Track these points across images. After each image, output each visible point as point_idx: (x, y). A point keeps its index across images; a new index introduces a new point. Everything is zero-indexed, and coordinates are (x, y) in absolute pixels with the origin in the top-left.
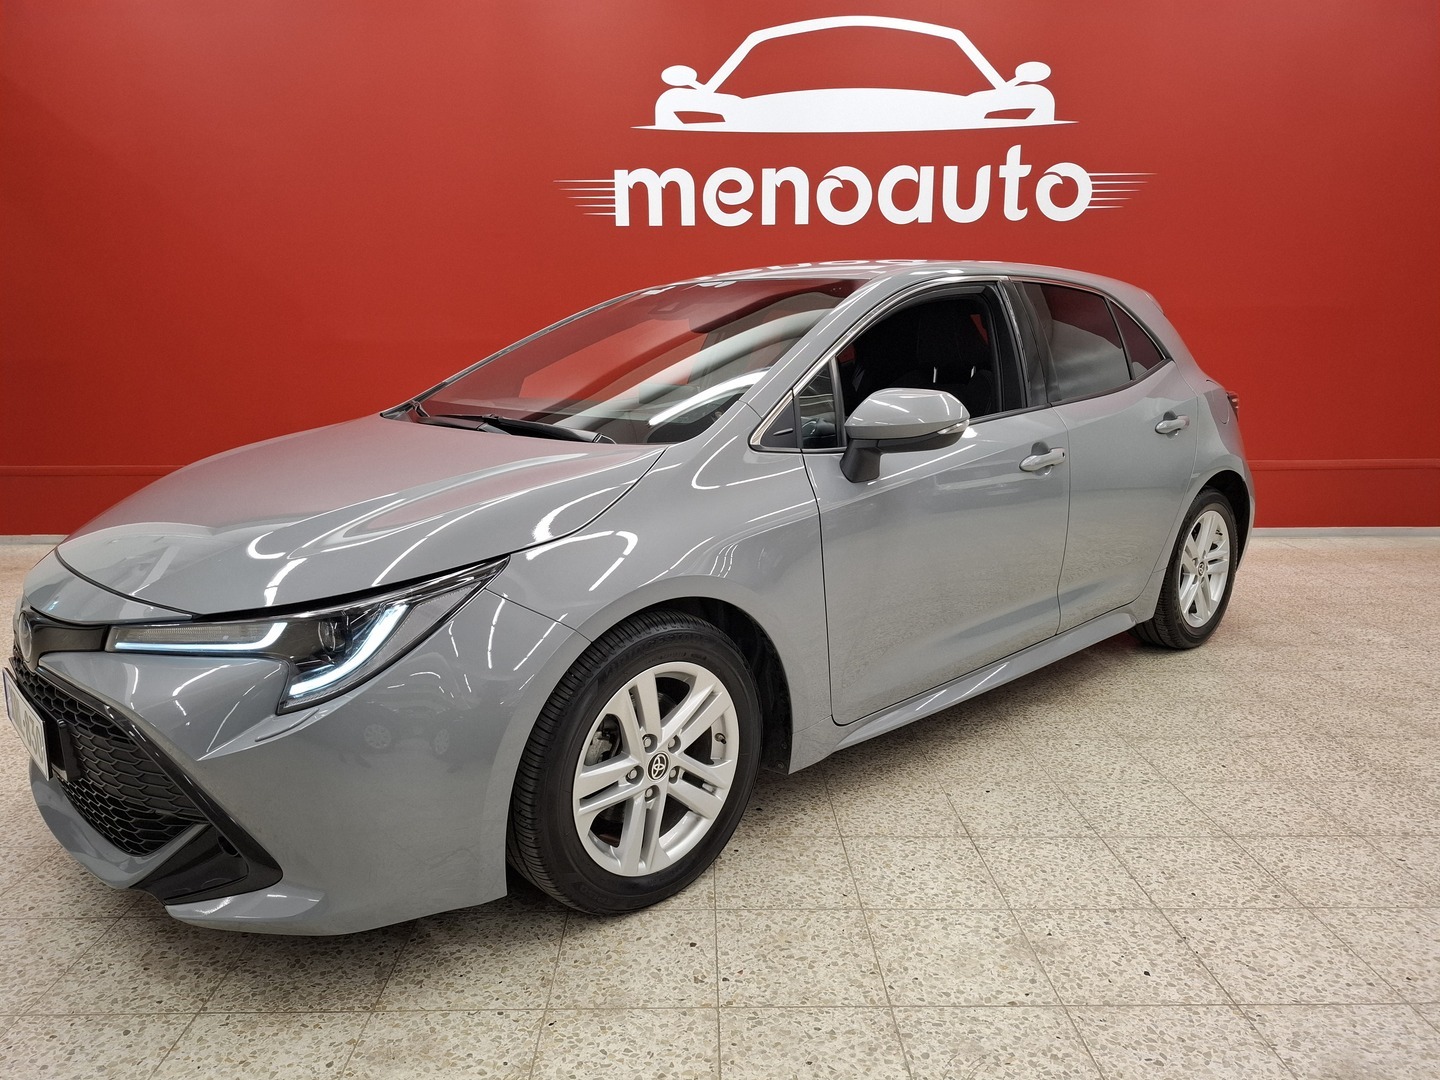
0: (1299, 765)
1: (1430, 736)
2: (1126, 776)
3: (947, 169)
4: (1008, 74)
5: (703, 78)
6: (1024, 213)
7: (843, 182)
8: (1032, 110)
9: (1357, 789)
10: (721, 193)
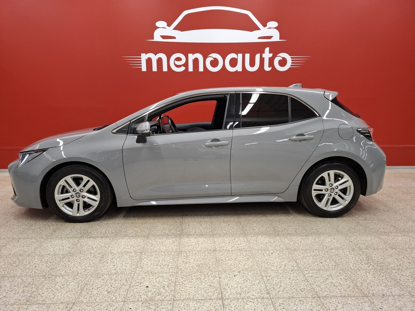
0: (348, 262)
1: (394, 248)
2: (286, 268)
3: (246, 55)
4: (265, 25)
5: (169, 25)
6: (270, 68)
7: (214, 58)
8: (272, 37)
9: (367, 273)
10: (175, 61)
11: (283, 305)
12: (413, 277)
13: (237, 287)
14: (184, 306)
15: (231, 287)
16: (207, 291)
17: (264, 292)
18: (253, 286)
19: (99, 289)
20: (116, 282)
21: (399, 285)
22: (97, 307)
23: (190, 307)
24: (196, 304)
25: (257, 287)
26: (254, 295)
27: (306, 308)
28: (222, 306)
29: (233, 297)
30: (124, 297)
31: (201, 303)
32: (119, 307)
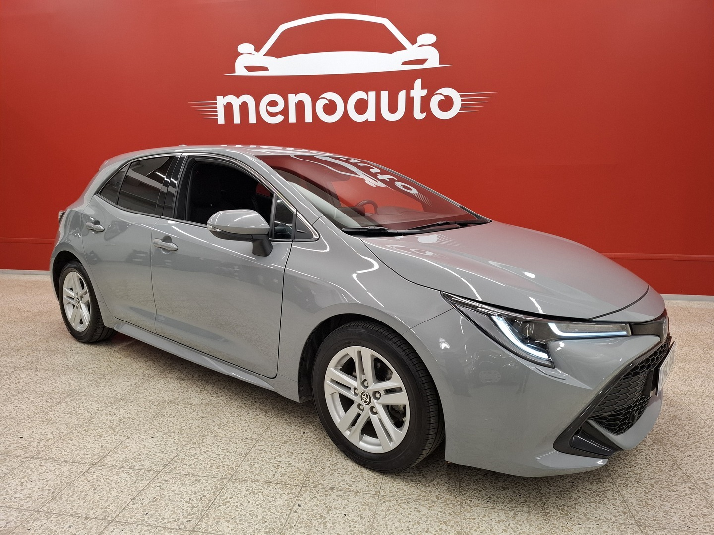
3: (382, 93)
4: (413, 41)
5: (257, 49)
6: (425, 115)
7: (329, 100)
8: (427, 60)
10: (268, 106)
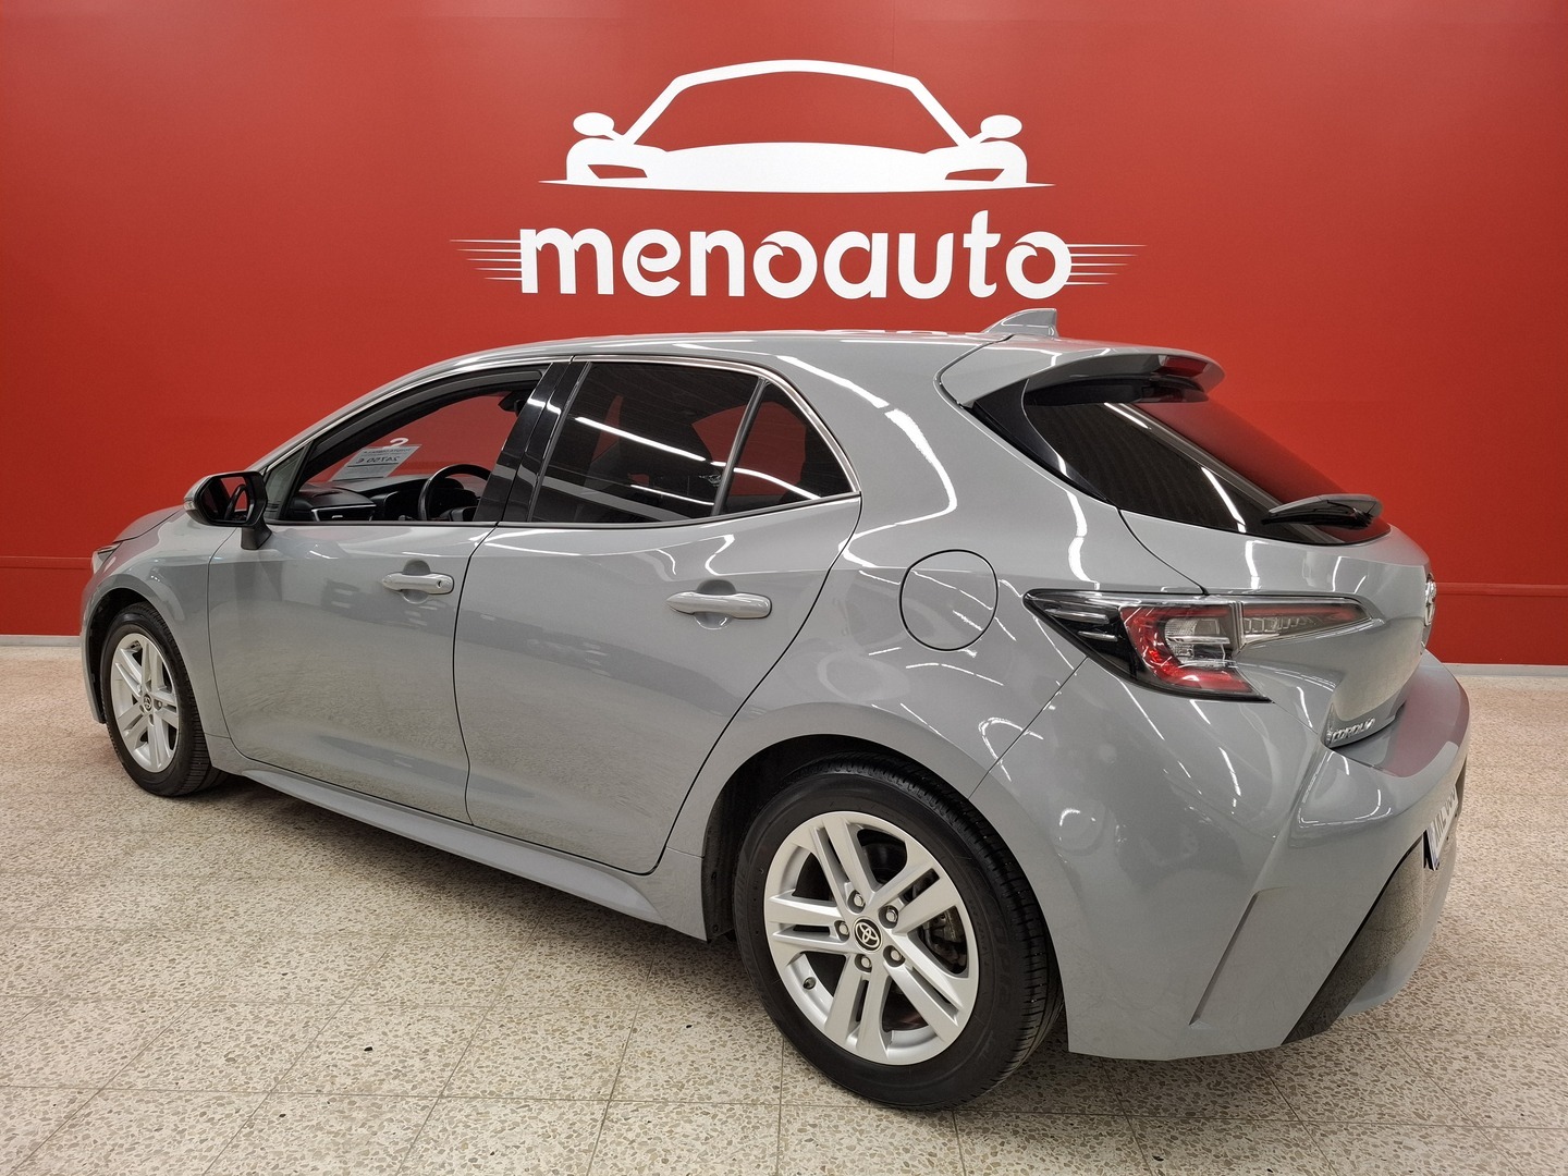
3: (903, 237)
4: (972, 129)
5: (621, 128)
6: (993, 287)
7: (784, 249)
8: (1000, 171)
10: (642, 258)
11: (812, 1130)
12: (1334, 1058)
13: (680, 1063)
14: (467, 1116)
15: (657, 1063)
16: (569, 1074)
17: (766, 1082)
18: (736, 1063)
19: (204, 1047)
20: (267, 1029)
21: (1268, 1083)
22: (174, 1105)
23: (485, 1121)
24: (513, 1111)
25: (749, 1065)
26: (725, 1092)
27: (891, 1144)
28: (599, 1124)
29: (651, 1096)
30: (276, 1079)
31: (530, 1110)
32: (248, 1109)
